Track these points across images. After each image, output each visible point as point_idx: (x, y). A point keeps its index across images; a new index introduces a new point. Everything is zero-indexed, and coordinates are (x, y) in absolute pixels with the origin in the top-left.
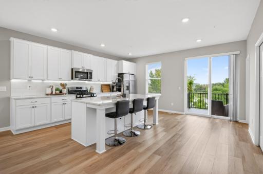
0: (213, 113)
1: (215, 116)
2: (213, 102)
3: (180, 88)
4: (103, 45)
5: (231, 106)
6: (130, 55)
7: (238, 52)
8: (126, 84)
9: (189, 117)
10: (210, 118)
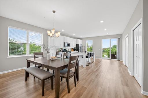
0: (111, 58)
1: (112, 59)
2: (111, 55)
3: (100, 50)
4: (74, 34)
5: (117, 55)
6: (81, 37)
7: (120, 38)
8: (79, 48)
9: (103, 60)
10: (110, 60)
